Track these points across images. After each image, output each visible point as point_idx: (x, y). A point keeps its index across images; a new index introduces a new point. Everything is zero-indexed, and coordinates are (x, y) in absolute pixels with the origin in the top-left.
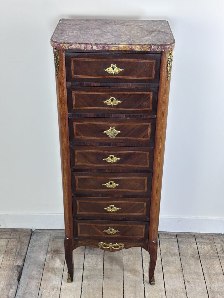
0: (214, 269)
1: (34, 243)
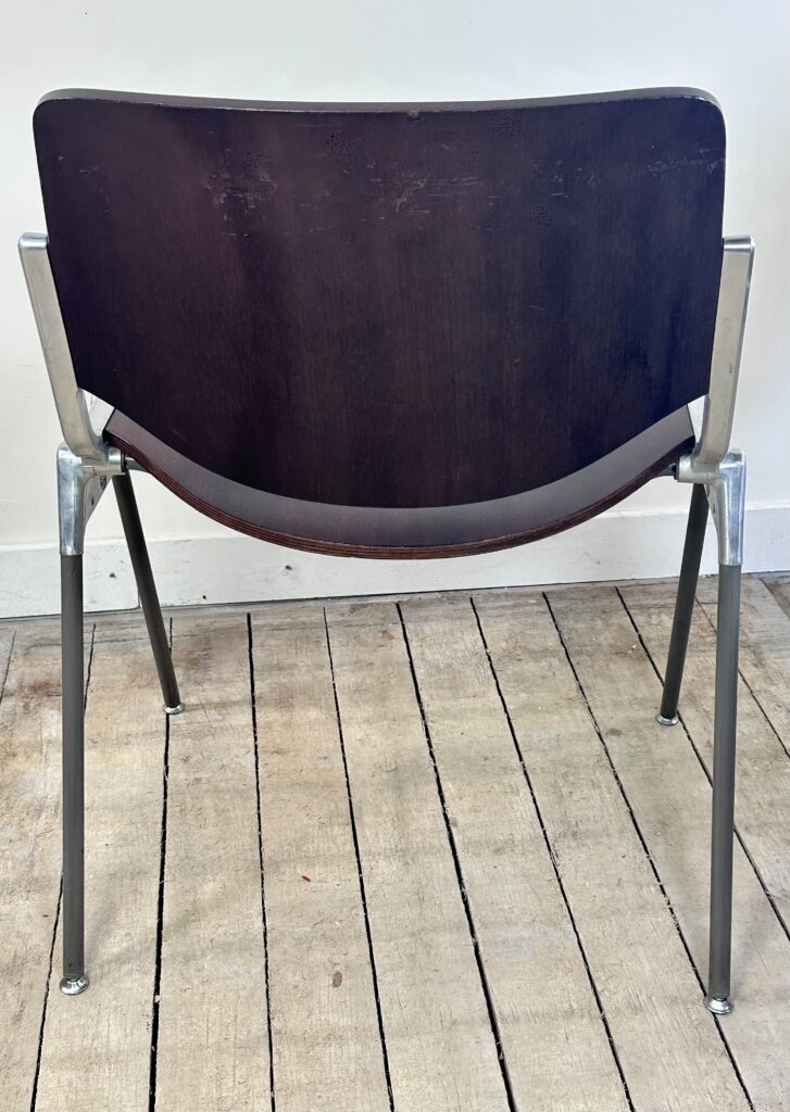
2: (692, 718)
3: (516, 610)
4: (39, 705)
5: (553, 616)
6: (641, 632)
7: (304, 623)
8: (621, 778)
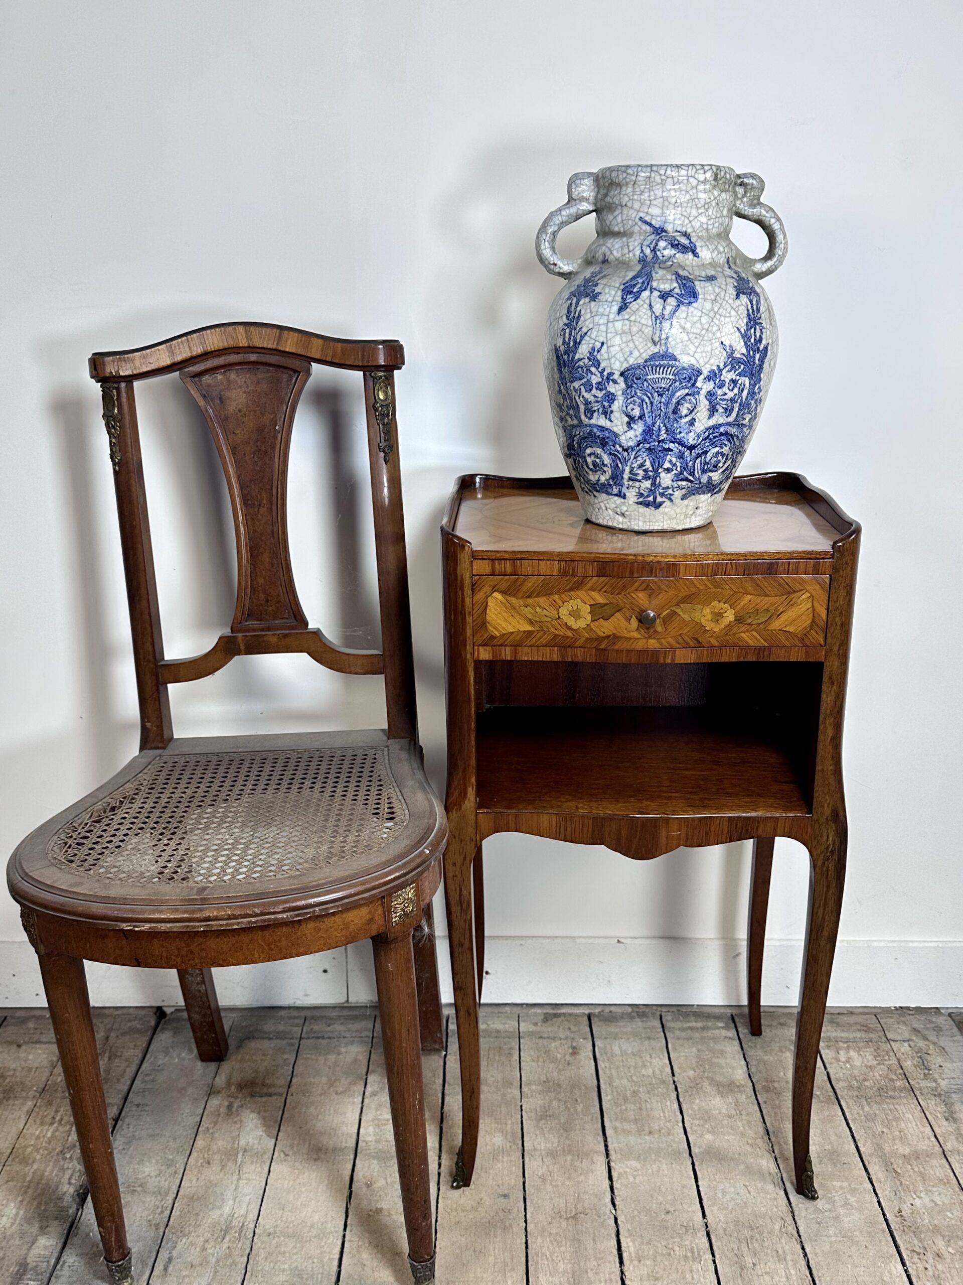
0: (903, 1139)
1: (161, 1060)
2: (882, 1180)
3: (705, 1034)
4: (242, 1106)
5: (741, 1043)
6: (829, 1069)
7: (498, 1031)
8: (807, 1250)
